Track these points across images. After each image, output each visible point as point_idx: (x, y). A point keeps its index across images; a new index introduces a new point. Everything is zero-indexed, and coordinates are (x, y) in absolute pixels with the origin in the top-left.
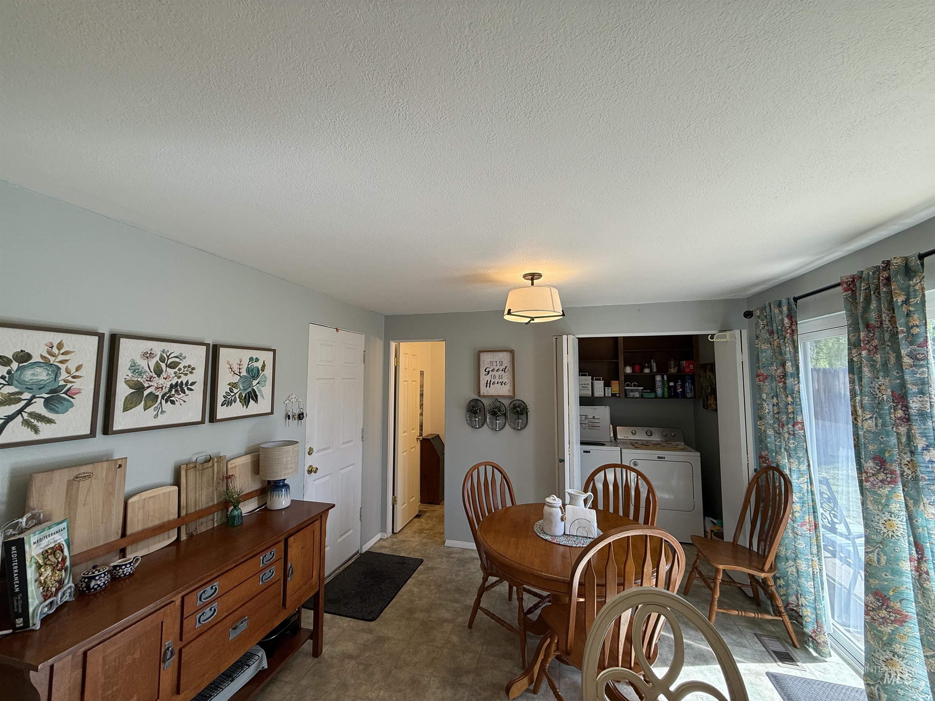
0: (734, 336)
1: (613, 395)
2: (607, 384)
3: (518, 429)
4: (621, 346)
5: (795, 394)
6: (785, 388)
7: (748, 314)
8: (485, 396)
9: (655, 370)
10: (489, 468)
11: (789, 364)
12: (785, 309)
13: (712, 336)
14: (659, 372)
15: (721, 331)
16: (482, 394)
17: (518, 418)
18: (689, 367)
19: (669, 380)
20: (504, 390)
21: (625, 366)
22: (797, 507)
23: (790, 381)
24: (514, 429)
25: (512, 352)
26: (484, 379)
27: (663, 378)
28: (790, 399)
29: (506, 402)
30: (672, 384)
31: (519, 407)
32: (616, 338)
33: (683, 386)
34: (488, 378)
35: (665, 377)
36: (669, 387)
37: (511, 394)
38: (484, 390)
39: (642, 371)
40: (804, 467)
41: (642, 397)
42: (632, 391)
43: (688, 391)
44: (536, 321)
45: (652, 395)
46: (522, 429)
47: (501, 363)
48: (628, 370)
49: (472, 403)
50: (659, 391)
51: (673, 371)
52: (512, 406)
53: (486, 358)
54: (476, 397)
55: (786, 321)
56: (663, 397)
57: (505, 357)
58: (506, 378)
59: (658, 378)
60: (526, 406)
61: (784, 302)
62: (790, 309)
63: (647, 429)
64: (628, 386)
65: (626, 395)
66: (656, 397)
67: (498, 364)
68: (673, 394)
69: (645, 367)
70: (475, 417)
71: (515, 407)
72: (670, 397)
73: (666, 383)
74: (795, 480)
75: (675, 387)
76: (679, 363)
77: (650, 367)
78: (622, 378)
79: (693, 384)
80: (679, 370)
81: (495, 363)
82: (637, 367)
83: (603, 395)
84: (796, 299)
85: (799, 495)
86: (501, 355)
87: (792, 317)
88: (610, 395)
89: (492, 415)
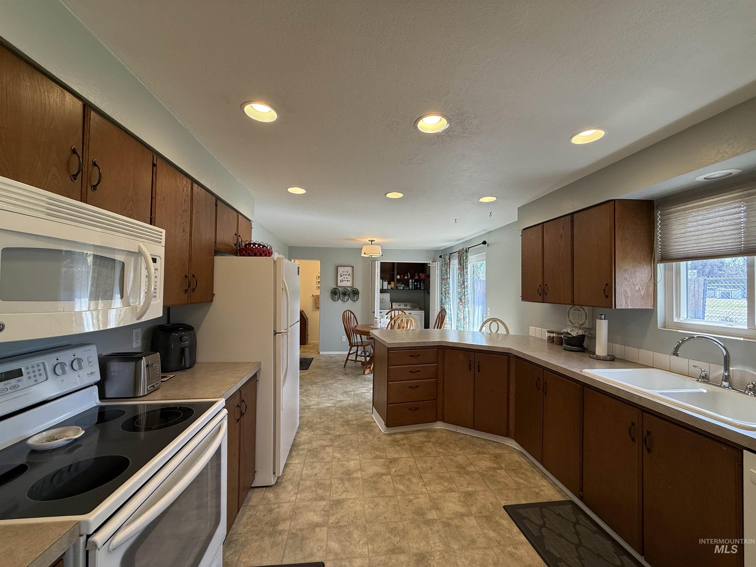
0: (435, 264)
1: (392, 288)
2: (389, 283)
3: (355, 301)
4: (396, 265)
5: (449, 284)
6: (447, 282)
7: (441, 257)
8: (340, 287)
9: (409, 277)
10: (350, 312)
11: (448, 274)
12: (448, 256)
13: (429, 264)
14: (411, 278)
15: (433, 262)
16: (338, 285)
17: (355, 296)
18: (423, 276)
19: (415, 282)
20: (349, 284)
21: (397, 275)
22: (447, 320)
23: (448, 280)
24: (353, 301)
25: (353, 267)
26: (339, 279)
27: (412, 281)
28: (448, 286)
29: (349, 289)
30: (416, 283)
31: (355, 291)
32: (394, 263)
33: (420, 285)
34: (342, 278)
35: (413, 280)
36: (415, 285)
37: (352, 286)
38: (339, 284)
39: (404, 278)
40: (450, 307)
41: (403, 289)
42: (400, 286)
43: (422, 287)
44: (372, 256)
45: (408, 288)
46: (356, 301)
47: (348, 272)
48: (398, 277)
49: (334, 290)
50: (411, 287)
51: (416, 278)
52: (352, 291)
53: (341, 270)
54: (335, 287)
55: (448, 260)
56: (412, 289)
57: (349, 269)
58: (350, 278)
59: (410, 281)
60: (358, 291)
61: (448, 254)
62: (449, 257)
63: (404, 303)
64: (398, 284)
65: (397, 289)
66: (409, 289)
67: (346, 272)
68: (416, 288)
69: (405, 276)
70: (335, 296)
71: (353, 291)
72: (415, 289)
73: (413, 283)
74: (447, 312)
75: (417, 285)
76: (419, 274)
77: (407, 276)
78: (396, 280)
79: (424, 284)
80: (419, 278)
81: (345, 272)
82: (402, 276)
83: (387, 289)
84: (451, 254)
85: (448, 316)
86: (348, 268)
87: (449, 259)
88: (390, 288)
89: (343, 295)
